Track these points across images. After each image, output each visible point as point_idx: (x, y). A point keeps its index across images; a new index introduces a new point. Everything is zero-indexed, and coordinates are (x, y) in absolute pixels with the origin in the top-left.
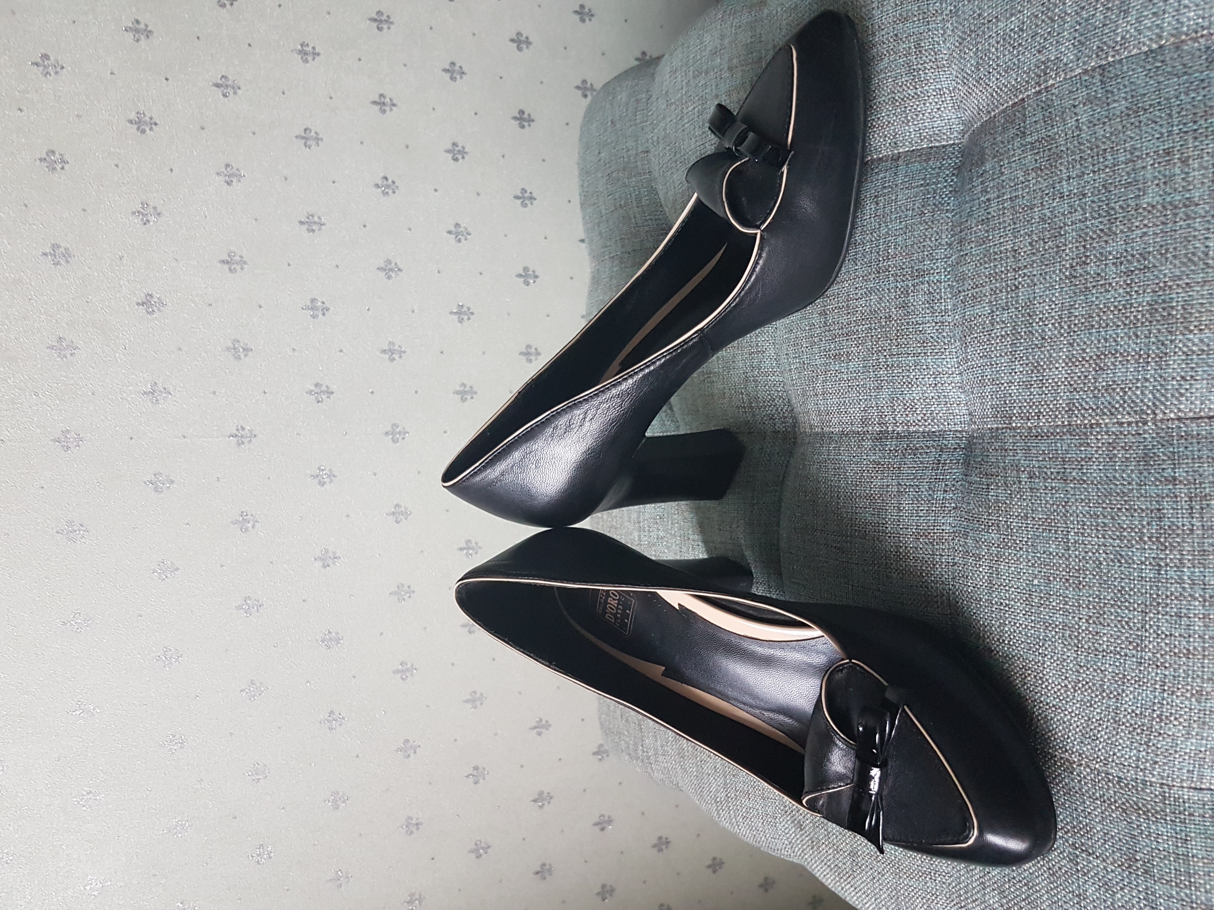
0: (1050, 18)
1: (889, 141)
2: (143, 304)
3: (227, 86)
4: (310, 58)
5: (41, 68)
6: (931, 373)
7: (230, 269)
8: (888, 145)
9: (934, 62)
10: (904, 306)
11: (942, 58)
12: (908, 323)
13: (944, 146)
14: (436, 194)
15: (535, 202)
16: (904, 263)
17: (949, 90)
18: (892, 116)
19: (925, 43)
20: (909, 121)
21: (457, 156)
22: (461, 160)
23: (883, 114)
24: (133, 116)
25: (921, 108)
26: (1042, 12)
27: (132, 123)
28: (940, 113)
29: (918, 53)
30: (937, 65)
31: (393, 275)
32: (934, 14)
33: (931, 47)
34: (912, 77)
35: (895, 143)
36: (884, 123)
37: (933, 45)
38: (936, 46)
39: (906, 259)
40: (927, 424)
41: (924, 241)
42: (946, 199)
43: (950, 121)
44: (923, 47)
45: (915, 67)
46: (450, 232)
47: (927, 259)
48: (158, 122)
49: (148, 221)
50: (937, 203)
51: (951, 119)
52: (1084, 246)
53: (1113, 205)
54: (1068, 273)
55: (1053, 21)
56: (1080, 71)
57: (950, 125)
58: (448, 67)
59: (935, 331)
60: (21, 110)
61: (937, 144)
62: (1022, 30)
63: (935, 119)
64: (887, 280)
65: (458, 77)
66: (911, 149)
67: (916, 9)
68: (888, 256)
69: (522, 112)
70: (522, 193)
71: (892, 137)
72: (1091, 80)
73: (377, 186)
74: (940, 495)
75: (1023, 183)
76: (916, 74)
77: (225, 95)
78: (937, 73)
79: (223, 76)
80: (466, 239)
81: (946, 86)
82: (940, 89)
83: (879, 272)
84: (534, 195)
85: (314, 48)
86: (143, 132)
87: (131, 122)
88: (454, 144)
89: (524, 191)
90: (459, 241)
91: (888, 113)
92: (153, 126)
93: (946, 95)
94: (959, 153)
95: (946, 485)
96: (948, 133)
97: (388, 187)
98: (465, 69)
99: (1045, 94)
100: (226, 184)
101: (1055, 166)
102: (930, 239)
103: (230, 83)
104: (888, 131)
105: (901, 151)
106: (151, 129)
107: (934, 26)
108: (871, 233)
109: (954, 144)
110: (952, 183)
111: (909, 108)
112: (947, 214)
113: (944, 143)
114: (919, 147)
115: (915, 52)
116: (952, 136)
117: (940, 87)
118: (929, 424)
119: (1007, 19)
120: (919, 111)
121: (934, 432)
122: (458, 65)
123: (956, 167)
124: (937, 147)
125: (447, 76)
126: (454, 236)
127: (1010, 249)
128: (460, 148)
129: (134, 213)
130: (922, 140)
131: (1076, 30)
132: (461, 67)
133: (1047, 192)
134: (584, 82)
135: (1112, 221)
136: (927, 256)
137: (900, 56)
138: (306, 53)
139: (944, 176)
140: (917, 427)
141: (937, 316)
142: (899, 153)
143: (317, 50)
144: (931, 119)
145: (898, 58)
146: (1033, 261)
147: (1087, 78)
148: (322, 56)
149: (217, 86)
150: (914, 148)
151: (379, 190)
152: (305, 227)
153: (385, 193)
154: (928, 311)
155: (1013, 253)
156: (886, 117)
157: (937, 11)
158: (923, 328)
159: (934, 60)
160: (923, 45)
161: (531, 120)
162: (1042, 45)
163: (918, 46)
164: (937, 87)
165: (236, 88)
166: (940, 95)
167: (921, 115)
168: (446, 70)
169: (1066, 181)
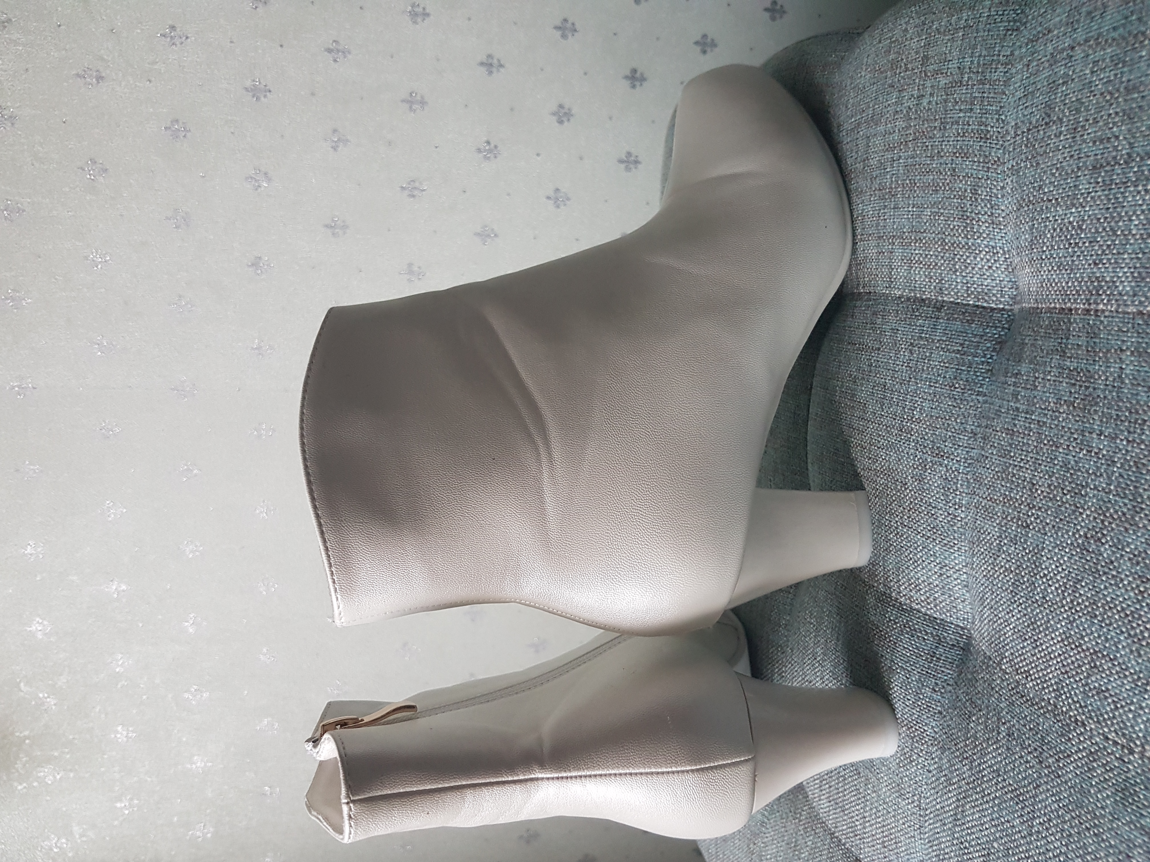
0: (1112, 229)
1: (935, 284)
2: (253, 265)
3: (338, 51)
4: (419, 20)
5: (169, 39)
6: (938, 561)
7: (333, 234)
8: (932, 287)
9: (989, 216)
10: (921, 480)
11: (999, 215)
12: (922, 499)
13: (992, 309)
14: (539, 158)
15: (639, 166)
16: (927, 434)
17: (1003, 250)
18: (940, 258)
19: (982, 192)
20: (956, 271)
21: (562, 119)
22: (566, 123)
23: (931, 253)
24: (248, 83)
25: (971, 260)
26: (1106, 218)
27: (248, 91)
28: (991, 271)
29: (973, 199)
30: (992, 220)
31: (489, 240)
32: (995, 161)
33: (988, 198)
34: (964, 224)
35: (941, 289)
36: (931, 262)
37: (990, 196)
38: (994, 199)
39: (929, 430)
40: (929, 607)
41: (949, 419)
42: (981, 378)
43: (1002, 283)
44: (979, 195)
45: (968, 214)
46: (548, 198)
47: (949, 440)
48: (271, 89)
49: (259, 186)
50: (970, 379)
51: (1003, 281)
52: (1103, 521)
53: (1141, 491)
54: (1080, 541)
55: (1115, 233)
56: (1135, 310)
57: (1001, 287)
58: (559, 24)
59: (946, 521)
60: (150, 81)
61: (985, 305)
62: (1080, 227)
63: (986, 277)
64: (908, 443)
65: (570, 35)
66: (957, 301)
67: (978, 148)
68: (912, 418)
69: (634, 71)
70: (626, 157)
71: (937, 281)
72: (1144, 327)
73: (479, 151)
74: (928, 691)
75: (1054, 411)
76: (968, 222)
77: (335, 61)
78: (991, 229)
79: (335, 41)
80: (565, 205)
81: (1001, 245)
82: (993, 247)
83: (901, 430)
84: (640, 159)
85: (424, 9)
86: (258, 99)
87: (246, 89)
88: (561, 106)
89: (629, 154)
90: (558, 207)
91: (937, 253)
92: (268, 94)
93: (999, 255)
94: (1008, 322)
95: (937, 684)
96: (999, 296)
97: (490, 151)
98: (578, 26)
99: (1093, 317)
100: (332, 150)
101: (1089, 410)
102: (956, 419)
103: (341, 48)
104: (934, 273)
105: (945, 299)
106: (265, 96)
107: (994, 175)
108: (901, 384)
109: (1003, 309)
110: (990, 361)
111: (958, 256)
112: (978, 398)
113: (993, 305)
114: (964, 302)
115: (971, 198)
116: (1002, 300)
117: (994, 244)
118: (931, 609)
119: (1068, 208)
120: (969, 264)
121: (935, 618)
122: (570, 22)
123: (999, 340)
124: (983, 307)
125: (558, 33)
126: (552, 202)
127: (1028, 480)
128: (566, 110)
129: (247, 178)
130: (969, 296)
131: (1138, 258)
132: (573, 24)
133: (1076, 436)
134: (705, 36)
135: (1138, 509)
136: (950, 437)
137: (955, 196)
138: (416, 14)
139: (984, 348)
140: (919, 606)
141: (950, 507)
142: (944, 301)
143: (427, 11)
144: (981, 275)
145: (952, 197)
146: (1049, 508)
147: (1141, 322)
148: (432, 17)
149: (329, 51)
150: (959, 301)
151: (481, 155)
152: (406, 192)
153: (486, 158)
154: (942, 498)
155: (1030, 485)
156: (934, 257)
157: (999, 159)
158: (936, 512)
159: (989, 214)
160: (980, 192)
161: (643, 79)
162: (1099, 257)
163: (974, 192)
164: (991, 243)
165: (345, 52)
166: (993, 253)
167: (970, 268)
168: (557, 28)
169: (1098, 435)
